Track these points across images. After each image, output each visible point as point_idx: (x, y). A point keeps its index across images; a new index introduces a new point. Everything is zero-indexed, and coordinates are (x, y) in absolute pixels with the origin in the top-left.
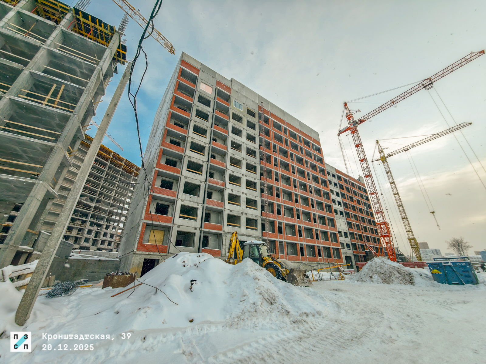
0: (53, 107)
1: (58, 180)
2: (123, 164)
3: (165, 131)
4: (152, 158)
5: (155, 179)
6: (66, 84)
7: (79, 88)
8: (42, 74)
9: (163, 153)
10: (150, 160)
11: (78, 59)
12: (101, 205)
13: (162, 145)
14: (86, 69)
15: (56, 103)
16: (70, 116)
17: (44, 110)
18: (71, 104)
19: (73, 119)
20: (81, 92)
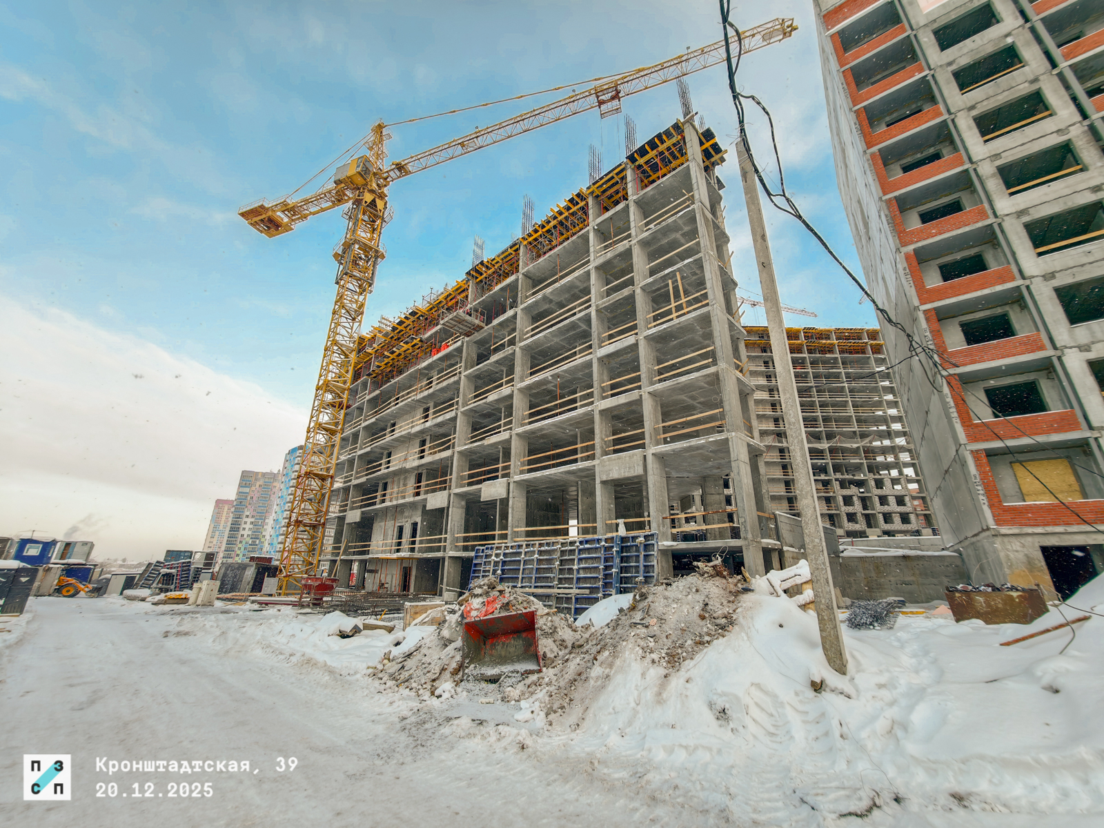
0: (684, 314)
1: (750, 422)
2: (835, 342)
3: (888, 208)
4: (897, 290)
5: (937, 334)
6: (679, 270)
7: (695, 261)
8: (651, 280)
9: (921, 258)
10: (893, 298)
11: (670, 220)
12: (841, 442)
13: (904, 244)
14: (684, 224)
15: (684, 305)
16: (709, 312)
17: (678, 326)
18: (699, 294)
19: (715, 313)
20: (699, 264)
